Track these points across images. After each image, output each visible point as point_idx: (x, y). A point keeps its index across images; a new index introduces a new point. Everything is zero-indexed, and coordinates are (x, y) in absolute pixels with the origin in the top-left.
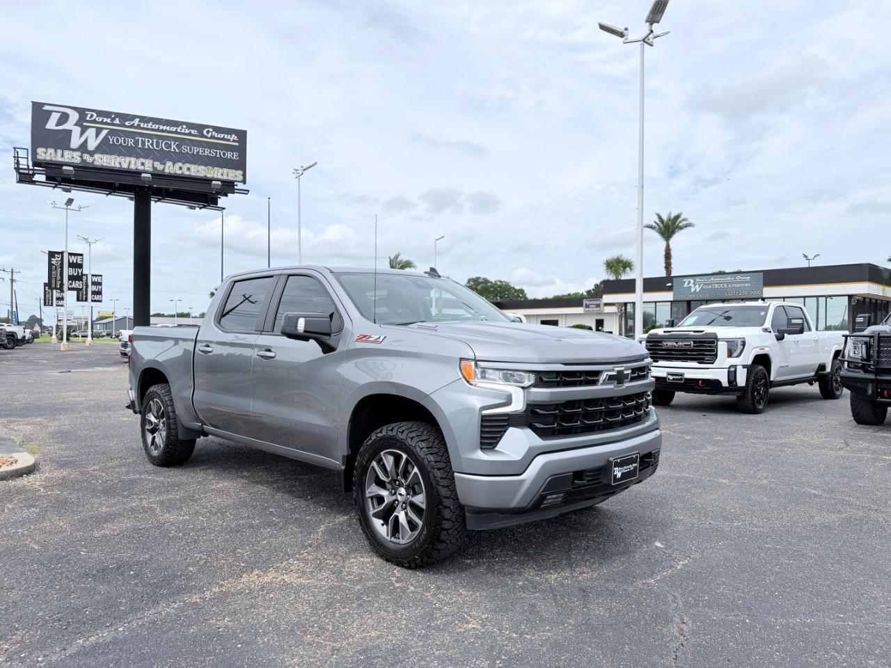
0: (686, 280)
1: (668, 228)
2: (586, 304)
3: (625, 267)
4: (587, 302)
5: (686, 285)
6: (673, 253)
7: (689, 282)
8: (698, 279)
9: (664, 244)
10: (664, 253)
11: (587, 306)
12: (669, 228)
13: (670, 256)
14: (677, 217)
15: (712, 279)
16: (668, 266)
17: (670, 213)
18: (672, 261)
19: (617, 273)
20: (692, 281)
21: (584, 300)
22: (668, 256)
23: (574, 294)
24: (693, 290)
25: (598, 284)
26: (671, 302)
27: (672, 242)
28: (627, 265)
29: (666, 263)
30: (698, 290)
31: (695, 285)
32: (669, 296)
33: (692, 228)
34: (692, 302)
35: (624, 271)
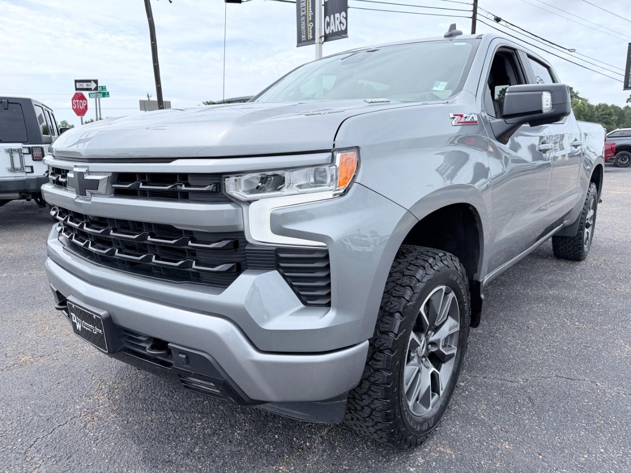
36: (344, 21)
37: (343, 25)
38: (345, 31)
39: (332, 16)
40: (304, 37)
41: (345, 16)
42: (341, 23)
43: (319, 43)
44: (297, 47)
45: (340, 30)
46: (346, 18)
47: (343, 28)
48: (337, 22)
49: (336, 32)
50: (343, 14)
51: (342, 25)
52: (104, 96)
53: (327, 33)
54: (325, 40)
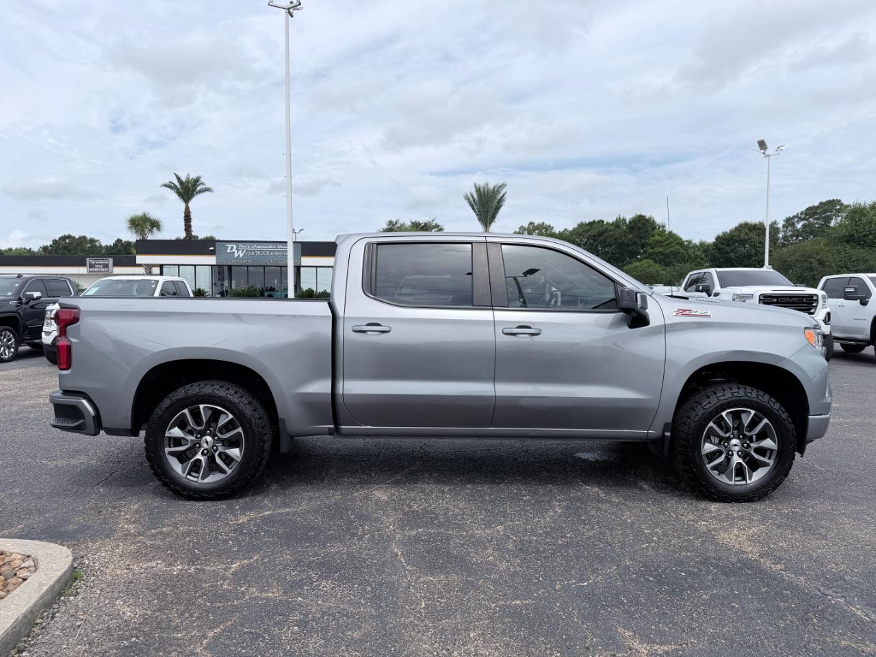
0: (230, 246)
1: (187, 190)
2: (90, 264)
3: (152, 227)
4: (91, 261)
5: (229, 251)
6: (192, 216)
7: (232, 248)
8: (241, 245)
9: (183, 205)
10: (183, 215)
11: (91, 266)
12: (189, 190)
13: (190, 219)
14: (197, 181)
15: (255, 246)
16: (188, 228)
17: (189, 175)
18: (192, 224)
19: (142, 233)
20: (235, 247)
21: (88, 259)
22: (188, 218)
23: (16, 249)
24: (236, 255)
25: (57, 239)
26: (212, 266)
27: (191, 204)
28: (155, 225)
29: (185, 225)
30: (241, 255)
31: (238, 251)
32: (212, 260)
33: (210, 193)
34: (233, 267)
35: (151, 231)
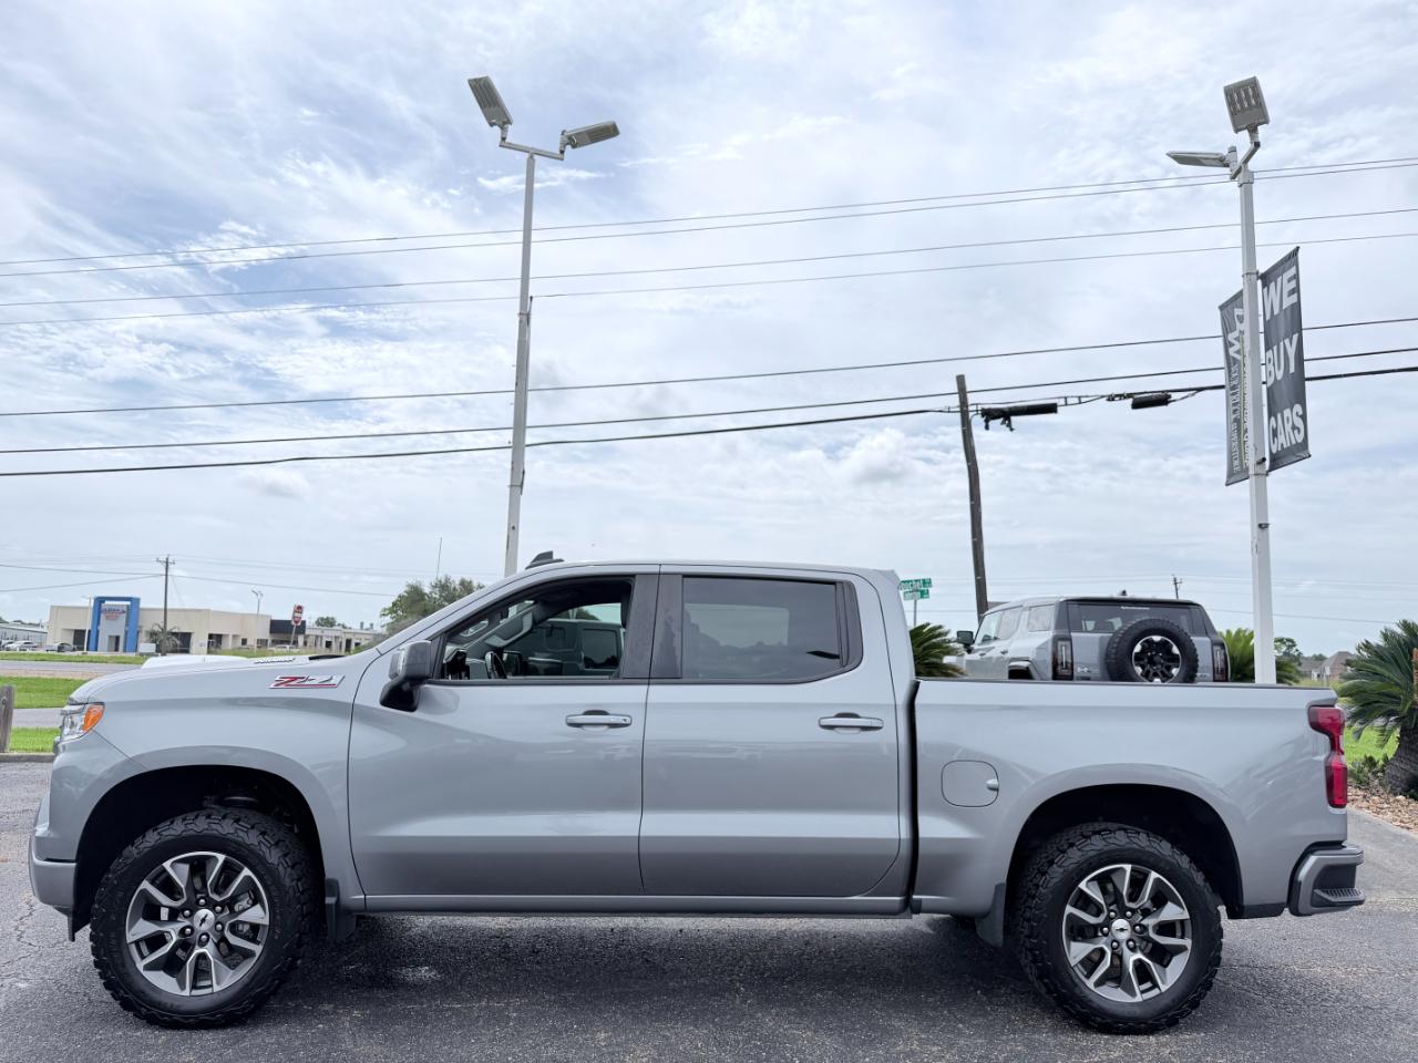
36: (1299, 423)
37: (1299, 432)
38: (1304, 444)
39: (1279, 416)
40: (1236, 463)
41: (1301, 413)
42: (1294, 427)
43: (1256, 475)
44: (1227, 485)
45: (1294, 442)
46: (1304, 417)
47: (1300, 438)
48: (1288, 427)
49: (1288, 448)
50: (1298, 408)
51: (1296, 431)
52: (922, 597)
53: (1274, 451)
54: (1273, 468)
